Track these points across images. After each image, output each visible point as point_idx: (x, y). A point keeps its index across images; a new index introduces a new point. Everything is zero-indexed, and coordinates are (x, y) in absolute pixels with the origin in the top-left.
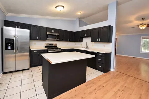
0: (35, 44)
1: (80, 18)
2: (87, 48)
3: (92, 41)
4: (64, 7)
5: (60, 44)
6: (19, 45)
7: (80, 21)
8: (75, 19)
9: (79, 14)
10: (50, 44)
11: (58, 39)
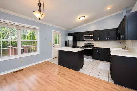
4: (85, 17)
5: (98, 43)
10: (88, 43)
11: (93, 39)
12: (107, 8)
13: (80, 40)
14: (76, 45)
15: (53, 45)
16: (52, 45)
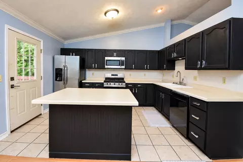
0: (93, 74)
1: (172, 20)
2: (181, 83)
3: (186, 69)
4: (118, 11)
5: (130, 75)
6: (68, 76)
7: (172, 26)
8: (163, 24)
9: (160, 11)
10: (112, 75)
11: (124, 67)
12: (157, 11)
13: (95, 68)
14: (85, 79)
15: (12, 83)
16: (7, 83)
